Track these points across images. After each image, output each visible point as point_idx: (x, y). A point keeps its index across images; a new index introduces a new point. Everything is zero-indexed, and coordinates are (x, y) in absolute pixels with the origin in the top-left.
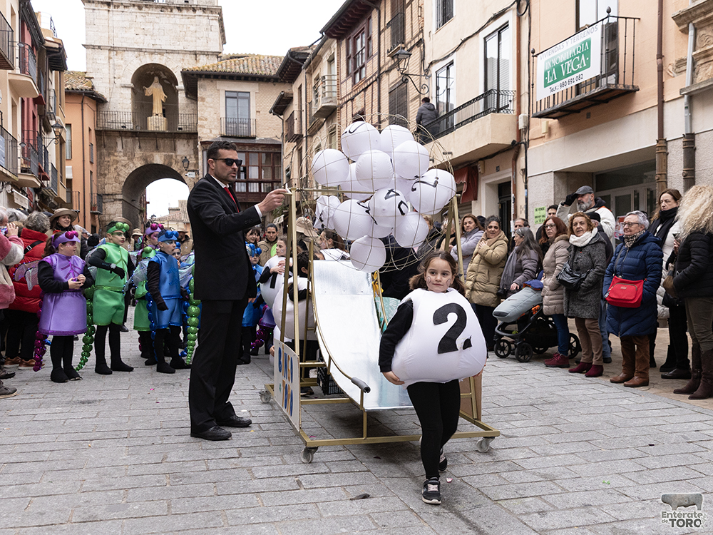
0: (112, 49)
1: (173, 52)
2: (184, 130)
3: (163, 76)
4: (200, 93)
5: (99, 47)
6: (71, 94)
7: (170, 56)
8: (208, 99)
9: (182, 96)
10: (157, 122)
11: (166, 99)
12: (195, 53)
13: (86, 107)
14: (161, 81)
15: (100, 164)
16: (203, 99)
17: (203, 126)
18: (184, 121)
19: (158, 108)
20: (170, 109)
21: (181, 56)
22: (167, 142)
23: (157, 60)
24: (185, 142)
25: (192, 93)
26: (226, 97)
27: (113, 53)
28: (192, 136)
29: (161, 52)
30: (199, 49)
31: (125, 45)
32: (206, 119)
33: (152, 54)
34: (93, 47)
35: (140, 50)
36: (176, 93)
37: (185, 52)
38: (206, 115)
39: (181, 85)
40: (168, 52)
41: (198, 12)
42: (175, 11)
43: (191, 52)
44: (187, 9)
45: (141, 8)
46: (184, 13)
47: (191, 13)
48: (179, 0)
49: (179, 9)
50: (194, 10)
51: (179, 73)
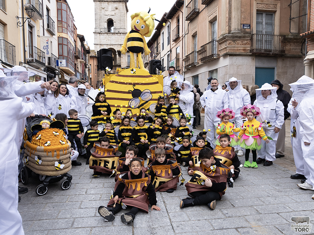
0: (101, 45)
1: (115, 45)
3: (113, 51)
5: (98, 44)
6: (91, 57)
7: (115, 46)
11: (114, 57)
13: (94, 60)
15: (98, 74)
16: (122, 57)
17: (122, 64)
21: (117, 46)
23: (111, 47)
27: (101, 46)
29: (112, 45)
31: (104, 44)
33: (110, 45)
34: (96, 44)
35: (107, 45)
36: (116, 55)
37: (118, 45)
38: (123, 61)
39: (117, 53)
41: (122, 34)
42: (116, 34)
43: (120, 45)
44: (119, 33)
45: (107, 34)
46: (118, 34)
47: (120, 34)
48: (117, 31)
49: (117, 34)
50: (121, 34)
51: (116, 51)
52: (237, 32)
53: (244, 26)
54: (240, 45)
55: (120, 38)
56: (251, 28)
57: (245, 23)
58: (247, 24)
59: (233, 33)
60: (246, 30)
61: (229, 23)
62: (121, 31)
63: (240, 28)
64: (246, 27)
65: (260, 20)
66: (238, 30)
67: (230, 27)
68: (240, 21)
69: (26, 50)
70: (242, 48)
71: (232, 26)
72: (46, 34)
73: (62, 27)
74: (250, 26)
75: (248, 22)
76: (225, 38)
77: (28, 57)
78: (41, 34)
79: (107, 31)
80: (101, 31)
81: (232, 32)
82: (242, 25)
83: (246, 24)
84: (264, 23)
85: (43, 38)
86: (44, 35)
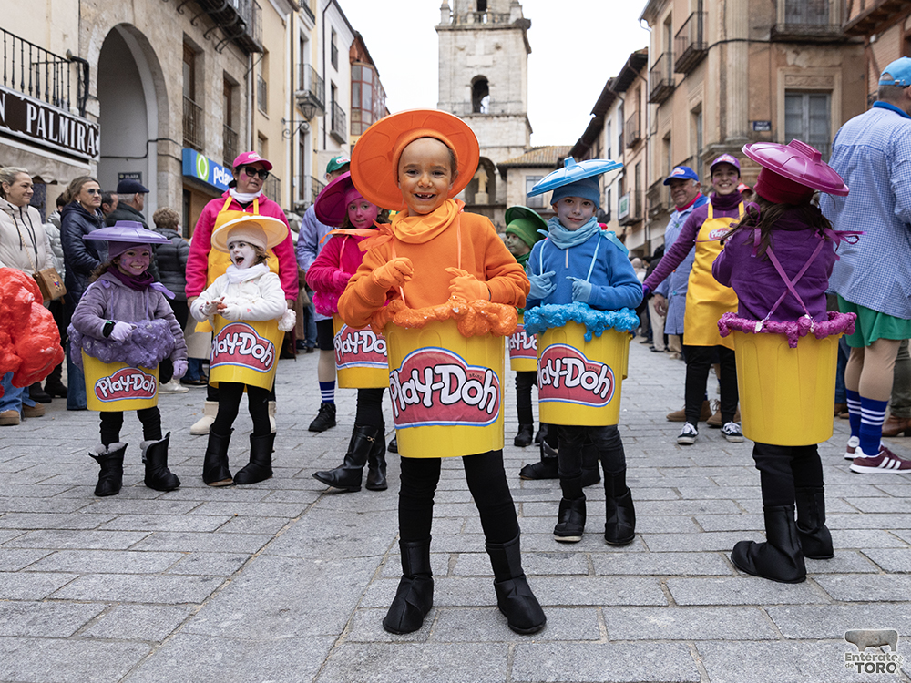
1: (493, 147)
2: (500, 202)
3: (487, 163)
4: (509, 178)
7: (491, 150)
8: (514, 183)
9: (498, 178)
10: (481, 198)
11: (489, 181)
12: (508, 147)
14: (485, 168)
16: (511, 183)
17: (510, 202)
18: (499, 197)
19: (482, 188)
20: (490, 188)
21: (498, 150)
22: (488, 211)
24: (500, 211)
25: (504, 176)
26: (527, 181)
28: (504, 206)
29: (485, 148)
30: (511, 144)
32: (512, 197)
36: (495, 175)
37: (501, 147)
38: (513, 193)
39: (497, 171)
40: (490, 148)
41: (511, 118)
42: (495, 118)
43: (505, 147)
44: (503, 116)
45: (471, 118)
46: (501, 119)
47: (506, 119)
48: (497, 111)
49: (498, 117)
50: (508, 116)
51: (495, 164)
52: (738, 138)
53: (755, 124)
54: (749, 166)
55: (507, 129)
56: (774, 129)
57: (758, 118)
58: (764, 122)
59: (729, 142)
60: (762, 133)
61: (721, 121)
62: (510, 108)
63: (745, 130)
64: (760, 128)
65: (796, 111)
66: (743, 134)
67: (723, 128)
68: (745, 115)
69: (295, 184)
70: (752, 174)
71: (728, 127)
72: (330, 144)
73: (361, 122)
74: (769, 124)
75: (766, 117)
76: (713, 153)
77: (297, 199)
78: (320, 148)
79: (470, 110)
80: (455, 110)
81: (728, 139)
82: (752, 125)
83: (760, 121)
84: (806, 116)
85: (325, 155)
86: (325, 148)
